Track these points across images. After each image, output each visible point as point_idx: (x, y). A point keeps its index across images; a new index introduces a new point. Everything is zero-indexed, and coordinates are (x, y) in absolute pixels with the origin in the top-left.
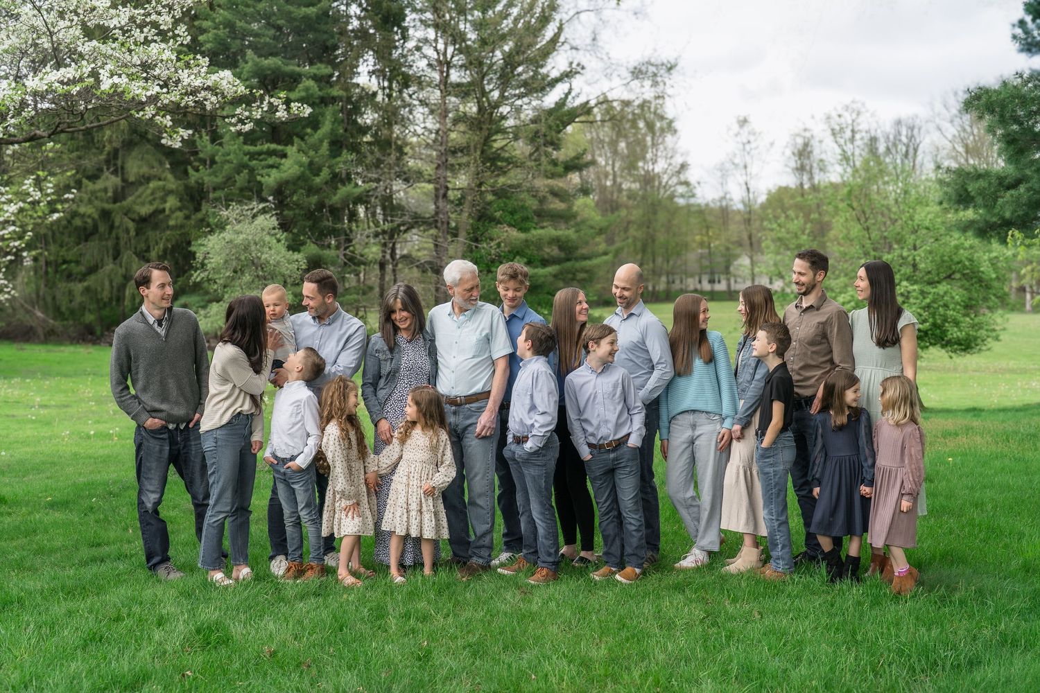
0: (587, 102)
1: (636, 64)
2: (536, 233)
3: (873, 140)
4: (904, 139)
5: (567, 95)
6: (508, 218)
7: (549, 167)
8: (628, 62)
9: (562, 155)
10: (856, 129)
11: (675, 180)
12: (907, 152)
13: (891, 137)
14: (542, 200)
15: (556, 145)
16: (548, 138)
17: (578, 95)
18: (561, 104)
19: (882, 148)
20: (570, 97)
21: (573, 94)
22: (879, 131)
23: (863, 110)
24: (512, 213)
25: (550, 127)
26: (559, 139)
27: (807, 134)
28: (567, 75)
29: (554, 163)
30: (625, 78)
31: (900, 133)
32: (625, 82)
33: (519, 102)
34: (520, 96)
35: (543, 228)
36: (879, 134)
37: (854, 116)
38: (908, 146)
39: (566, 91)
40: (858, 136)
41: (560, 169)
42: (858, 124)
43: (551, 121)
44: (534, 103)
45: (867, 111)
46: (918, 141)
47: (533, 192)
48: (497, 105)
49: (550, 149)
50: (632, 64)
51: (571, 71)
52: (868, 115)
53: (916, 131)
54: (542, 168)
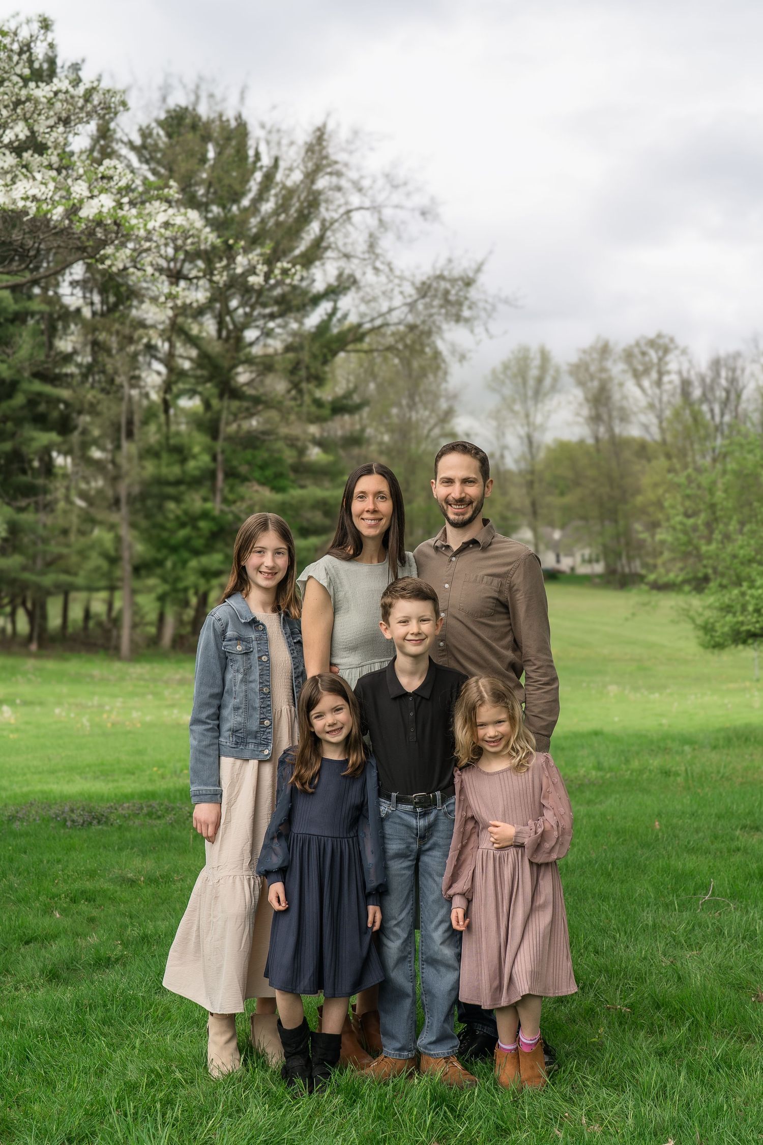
0: (360, 325)
1: (424, 278)
2: (296, 493)
3: (686, 385)
4: (723, 382)
5: (331, 315)
6: (257, 474)
7: (313, 409)
8: (414, 276)
9: (326, 394)
10: (664, 369)
11: (437, 431)
12: (728, 398)
13: (708, 380)
14: (302, 452)
15: (319, 380)
16: (313, 371)
17: (345, 316)
18: (323, 327)
19: (697, 393)
20: (335, 320)
21: (339, 315)
22: (692, 373)
23: (672, 346)
24: (262, 467)
25: (314, 357)
26: (325, 373)
27: (604, 376)
28: (333, 292)
29: (318, 403)
30: (410, 296)
31: (718, 374)
32: (409, 300)
33: (271, 325)
34: (272, 317)
35: (302, 487)
36: (693, 377)
37: (660, 353)
38: (728, 392)
39: (329, 310)
40: (666, 379)
41: (326, 412)
42: (667, 364)
43: (316, 348)
44: (294, 326)
45: (676, 348)
46: (741, 384)
47: (292, 442)
48: (245, 326)
49: (311, 386)
50: (419, 278)
51: (338, 286)
52: (677, 352)
53: (738, 372)
54: (305, 409)
